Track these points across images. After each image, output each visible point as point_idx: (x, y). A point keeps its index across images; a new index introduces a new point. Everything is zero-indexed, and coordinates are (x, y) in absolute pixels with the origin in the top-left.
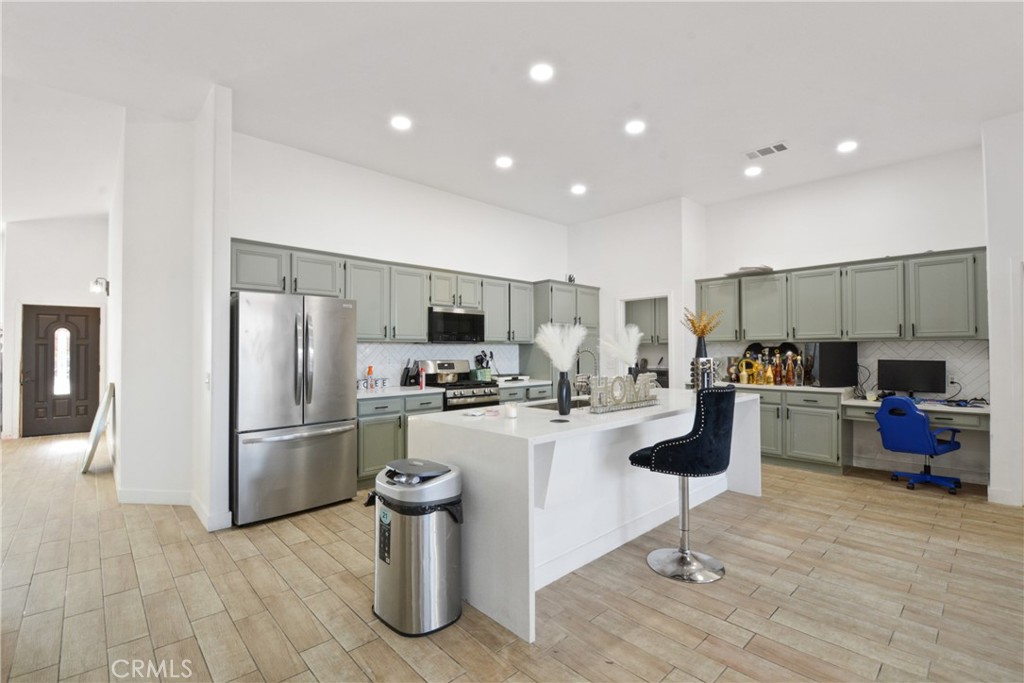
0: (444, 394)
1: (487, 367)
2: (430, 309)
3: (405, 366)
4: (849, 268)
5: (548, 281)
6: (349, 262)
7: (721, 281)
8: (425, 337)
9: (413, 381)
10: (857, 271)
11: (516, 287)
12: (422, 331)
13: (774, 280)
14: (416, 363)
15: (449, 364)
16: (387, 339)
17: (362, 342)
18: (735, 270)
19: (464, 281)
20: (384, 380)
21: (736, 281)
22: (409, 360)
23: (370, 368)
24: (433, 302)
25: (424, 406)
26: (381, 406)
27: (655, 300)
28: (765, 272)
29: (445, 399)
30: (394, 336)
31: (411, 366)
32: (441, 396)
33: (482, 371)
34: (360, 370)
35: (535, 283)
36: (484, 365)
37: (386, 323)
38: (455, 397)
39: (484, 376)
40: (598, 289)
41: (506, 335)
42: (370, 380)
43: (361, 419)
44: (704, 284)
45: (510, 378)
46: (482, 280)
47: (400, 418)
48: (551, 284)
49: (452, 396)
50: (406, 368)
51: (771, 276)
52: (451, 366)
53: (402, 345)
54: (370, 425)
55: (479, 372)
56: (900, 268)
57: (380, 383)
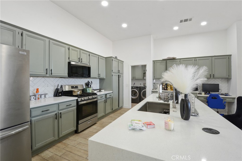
0: (77, 100)
1: (90, 87)
2: (69, 63)
3: (56, 88)
4: (197, 59)
5: (111, 57)
6: (25, 33)
7: (161, 61)
8: (66, 74)
9: (60, 94)
10: (199, 60)
11: (100, 58)
12: (65, 72)
13: (176, 61)
14: (62, 86)
15: (75, 86)
16: (48, 75)
17: (33, 76)
18: (166, 58)
19: (83, 53)
20: (45, 95)
21: (165, 61)
22: (58, 85)
23: (37, 89)
24: (70, 60)
25: (68, 107)
26: (45, 109)
27: (134, 66)
28: (174, 59)
29: (77, 102)
30: (51, 74)
31: (59, 87)
32: (76, 101)
33: (89, 88)
34: (32, 90)
35: (106, 58)
36: (89, 86)
37: (47, 67)
38: (82, 101)
39: (89, 91)
40: (123, 62)
41: (97, 75)
42: (37, 95)
43: (33, 119)
44: (155, 62)
45: (98, 91)
46: (90, 54)
47: (56, 114)
48: (112, 58)
49: (81, 100)
50: (57, 89)
51: (175, 60)
52: (76, 87)
53: (54, 78)
54: (38, 121)
55: (88, 89)
56: (210, 59)
57: (43, 96)
